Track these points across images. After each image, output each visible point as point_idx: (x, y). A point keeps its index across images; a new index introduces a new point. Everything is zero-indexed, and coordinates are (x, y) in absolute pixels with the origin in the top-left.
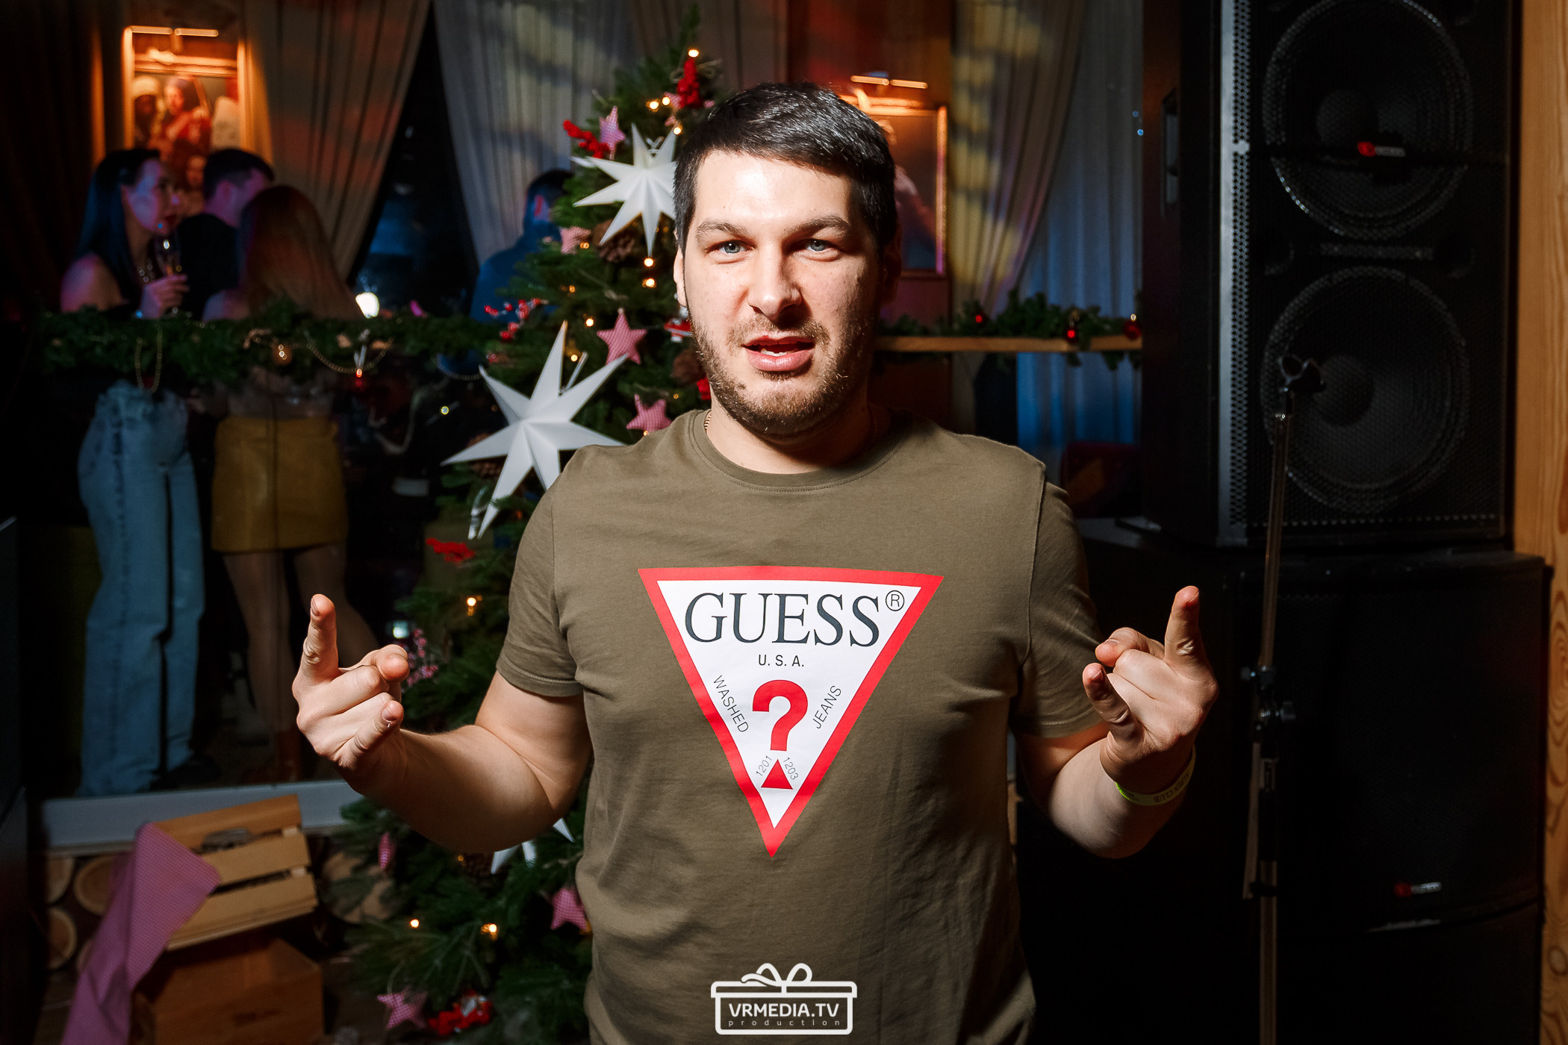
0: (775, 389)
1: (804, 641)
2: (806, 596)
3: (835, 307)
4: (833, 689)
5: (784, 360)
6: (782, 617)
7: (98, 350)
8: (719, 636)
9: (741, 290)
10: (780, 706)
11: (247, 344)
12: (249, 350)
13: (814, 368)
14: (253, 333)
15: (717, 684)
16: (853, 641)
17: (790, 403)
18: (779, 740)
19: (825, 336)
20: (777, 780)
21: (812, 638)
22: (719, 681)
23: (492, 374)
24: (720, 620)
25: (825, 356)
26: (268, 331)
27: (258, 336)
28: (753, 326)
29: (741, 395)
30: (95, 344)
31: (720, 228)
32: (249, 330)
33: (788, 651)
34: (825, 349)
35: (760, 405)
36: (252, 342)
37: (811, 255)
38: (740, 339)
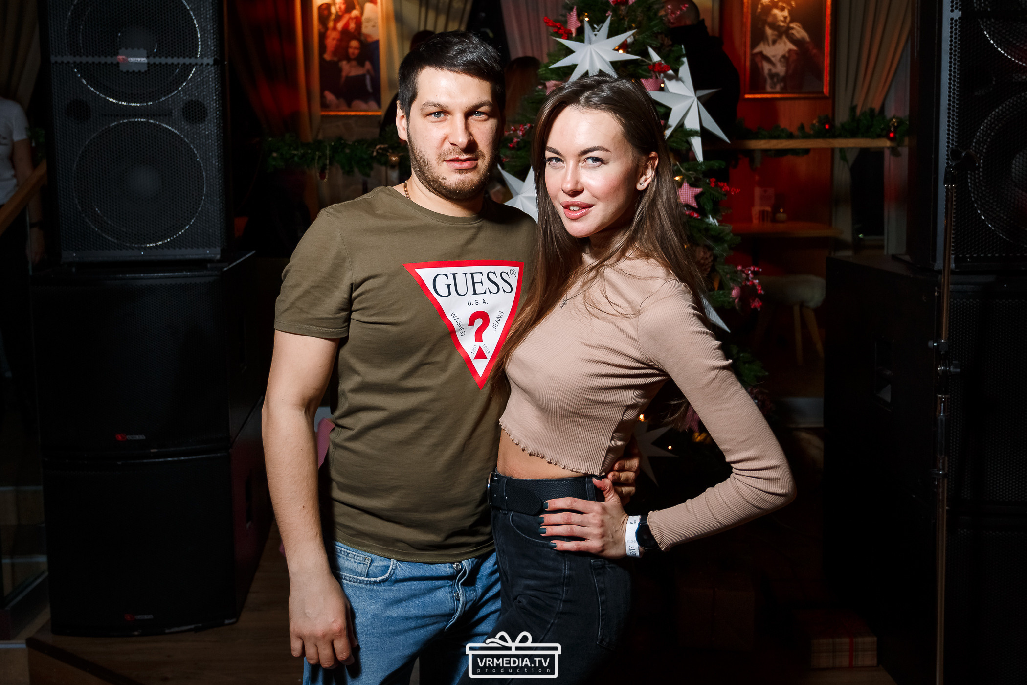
0: (462, 178)
1: (485, 293)
2: (481, 273)
3: (488, 143)
4: (500, 313)
5: (466, 165)
6: (474, 283)
7: (296, 159)
8: (450, 294)
9: (445, 136)
10: (479, 322)
11: (375, 154)
12: (375, 156)
13: (478, 169)
14: (378, 147)
15: (453, 316)
16: (504, 291)
17: (467, 185)
18: (479, 337)
19: (483, 156)
20: (481, 355)
21: (488, 291)
22: (453, 315)
23: (503, 168)
24: (449, 286)
25: (483, 164)
26: (386, 146)
27: (380, 148)
28: (451, 152)
29: (443, 182)
30: (295, 155)
31: (435, 105)
32: (376, 145)
33: (479, 298)
34: (483, 162)
35: (453, 186)
36: (377, 152)
37: (476, 119)
38: (444, 158)
